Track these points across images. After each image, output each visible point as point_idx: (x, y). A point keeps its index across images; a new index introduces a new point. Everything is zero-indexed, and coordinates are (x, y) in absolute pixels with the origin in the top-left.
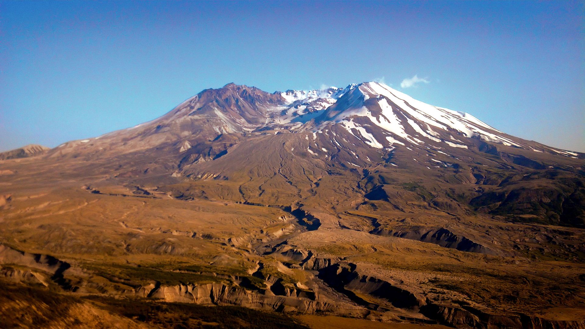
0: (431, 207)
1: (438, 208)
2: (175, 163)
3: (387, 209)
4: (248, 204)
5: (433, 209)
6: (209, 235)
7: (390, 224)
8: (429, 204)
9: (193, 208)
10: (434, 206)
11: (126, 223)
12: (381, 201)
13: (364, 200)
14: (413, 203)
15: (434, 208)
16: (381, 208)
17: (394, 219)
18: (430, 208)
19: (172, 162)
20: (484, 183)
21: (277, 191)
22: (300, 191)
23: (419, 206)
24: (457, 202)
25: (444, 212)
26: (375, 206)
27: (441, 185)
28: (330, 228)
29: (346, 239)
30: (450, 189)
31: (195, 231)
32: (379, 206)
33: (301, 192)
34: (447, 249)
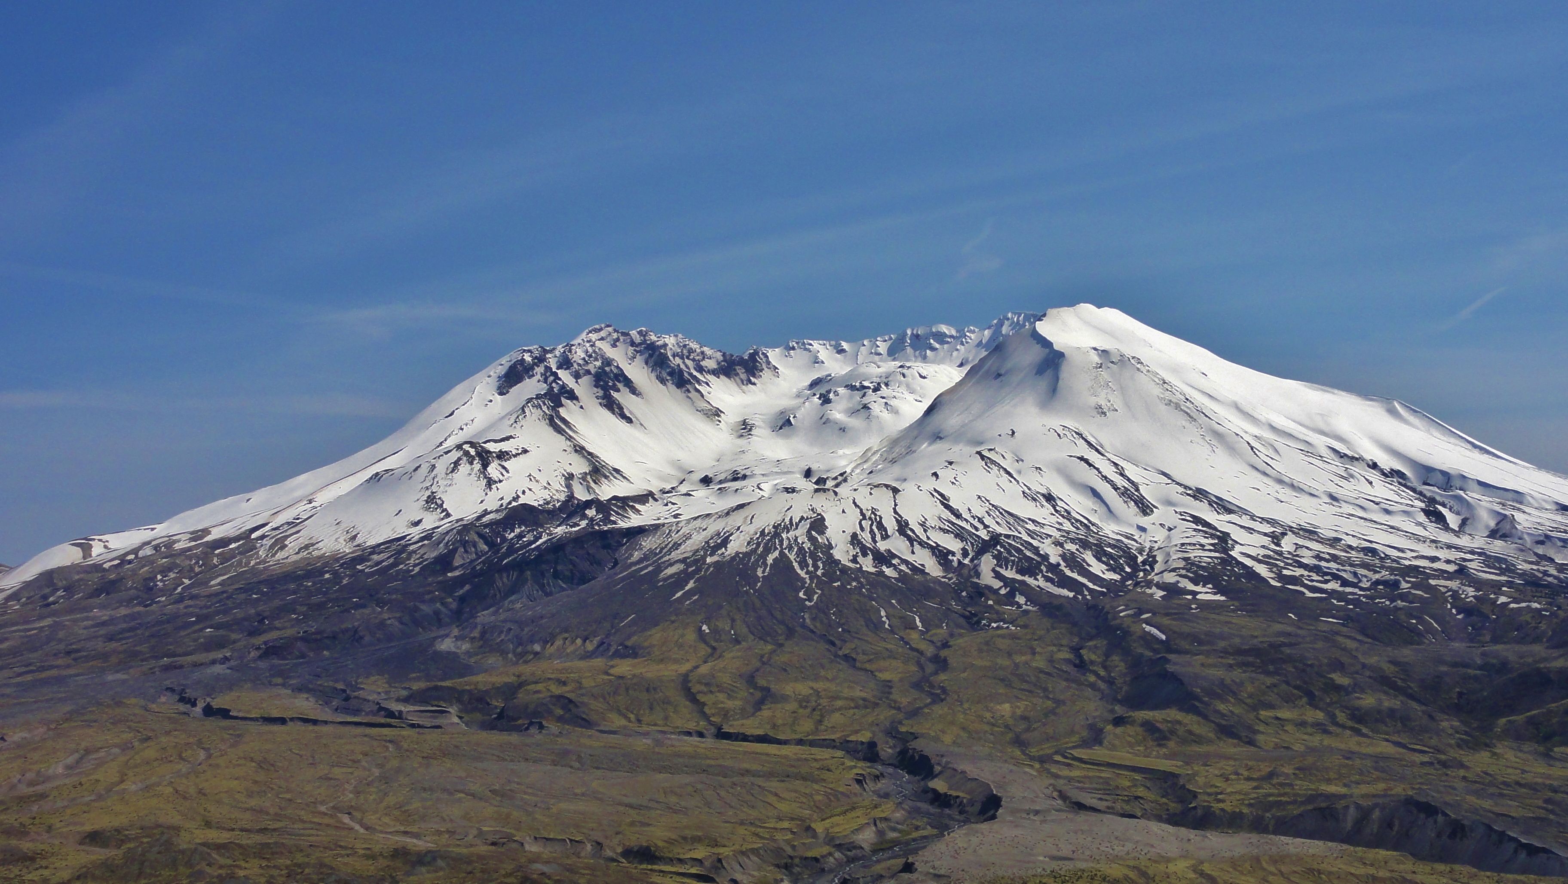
0: (1343, 727)
1: (1365, 730)
2: (442, 604)
3: (1199, 740)
4: (727, 736)
5: (1348, 732)
6: (648, 848)
7: (1229, 790)
8: (1333, 718)
9: (561, 757)
10: (1350, 723)
11: (358, 815)
12: (1173, 714)
13: (1112, 711)
14: (1279, 715)
15: (1352, 729)
16: (1178, 736)
17: (1237, 774)
18: (1339, 730)
19: (433, 600)
20: (1495, 640)
21: (812, 688)
22: (891, 687)
23: (1302, 724)
24: (1424, 708)
25: (1387, 740)
26: (1158, 730)
27: (1357, 649)
28: (1037, 812)
29: (1102, 849)
30: (1390, 662)
31: (598, 836)
32: (1173, 732)
33: (893, 690)
34: (1441, 867)
